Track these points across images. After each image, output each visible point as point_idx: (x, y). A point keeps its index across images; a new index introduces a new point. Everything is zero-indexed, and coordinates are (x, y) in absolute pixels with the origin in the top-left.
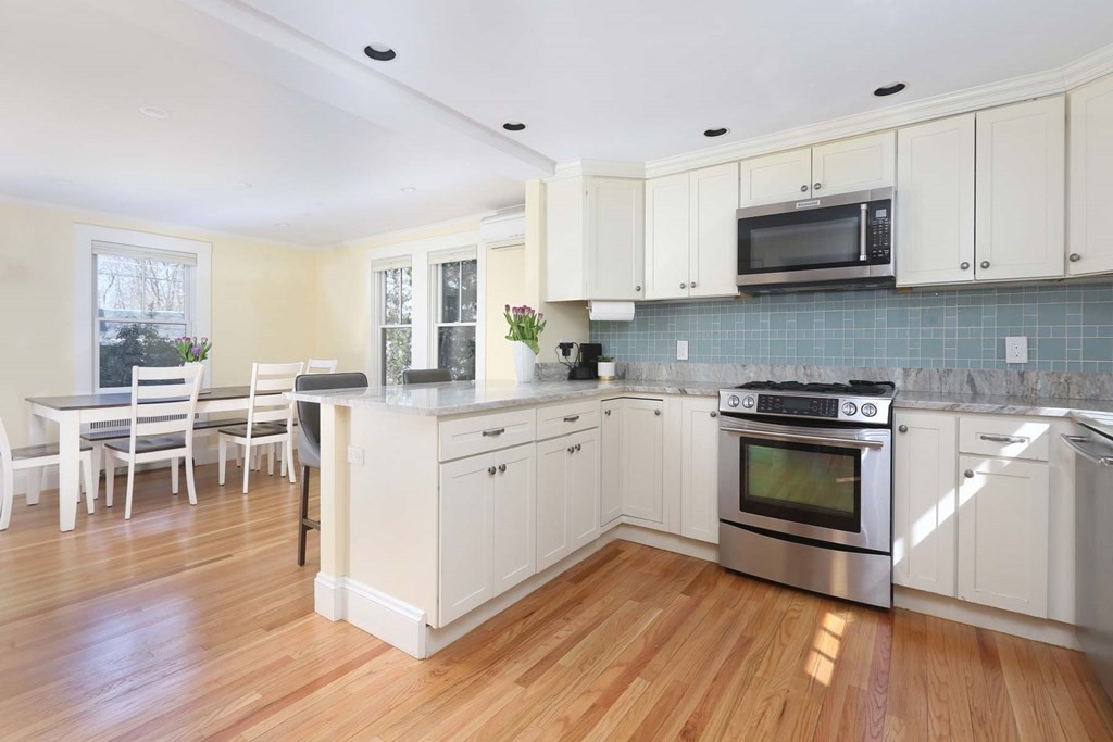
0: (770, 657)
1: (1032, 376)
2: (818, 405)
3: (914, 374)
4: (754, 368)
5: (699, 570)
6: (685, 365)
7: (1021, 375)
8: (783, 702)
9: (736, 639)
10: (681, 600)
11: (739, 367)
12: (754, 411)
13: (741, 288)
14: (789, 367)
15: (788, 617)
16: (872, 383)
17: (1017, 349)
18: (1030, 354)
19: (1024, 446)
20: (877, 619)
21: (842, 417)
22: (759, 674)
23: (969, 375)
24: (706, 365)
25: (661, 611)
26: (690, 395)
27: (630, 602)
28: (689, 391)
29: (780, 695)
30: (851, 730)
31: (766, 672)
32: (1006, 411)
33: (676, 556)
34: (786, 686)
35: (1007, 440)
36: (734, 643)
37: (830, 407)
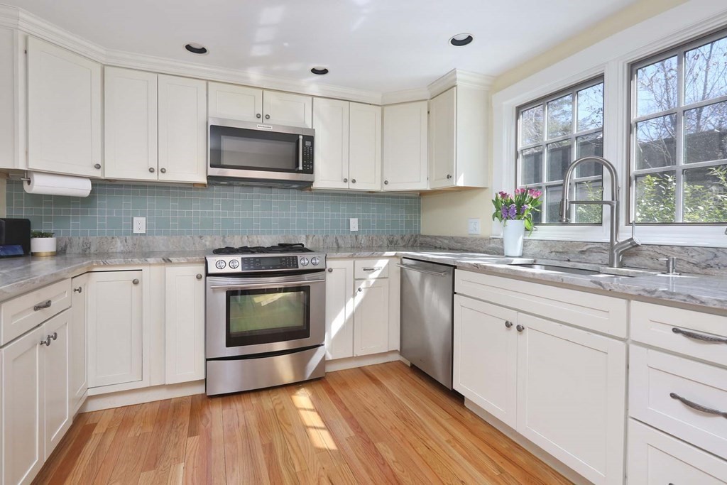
0: (293, 449)
1: (360, 237)
2: (285, 261)
3: (311, 239)
4: (209, 238)
5: (188, 407)
6: (143, 238)
7: (356, 237)
8: (327, 479)
9: (261, 451)
10: (193, 443)
11: (197, 238)
12: (239, 270)
13: (209, 178)
14: (236, 236)
15: (278, 412)
16: (291, 245)
17: (354, 224)
18: (359, 228)
19: (380, 271)
20: (320, 386)
21: (301, 267)
22: (298, 469)
23: (336, 238)
24: (165, 237)
25: (182, 465)
26: (174, 264)
27: (144, 475)
28: (173, 259)
29: (322, 476)
30: (372, 469)
31: (300, 464)
32: (374, 255)
33: (158, 405)
34: (319, 465)
35: (373, 269)
36: (262, 454)
37: (293, 262)
